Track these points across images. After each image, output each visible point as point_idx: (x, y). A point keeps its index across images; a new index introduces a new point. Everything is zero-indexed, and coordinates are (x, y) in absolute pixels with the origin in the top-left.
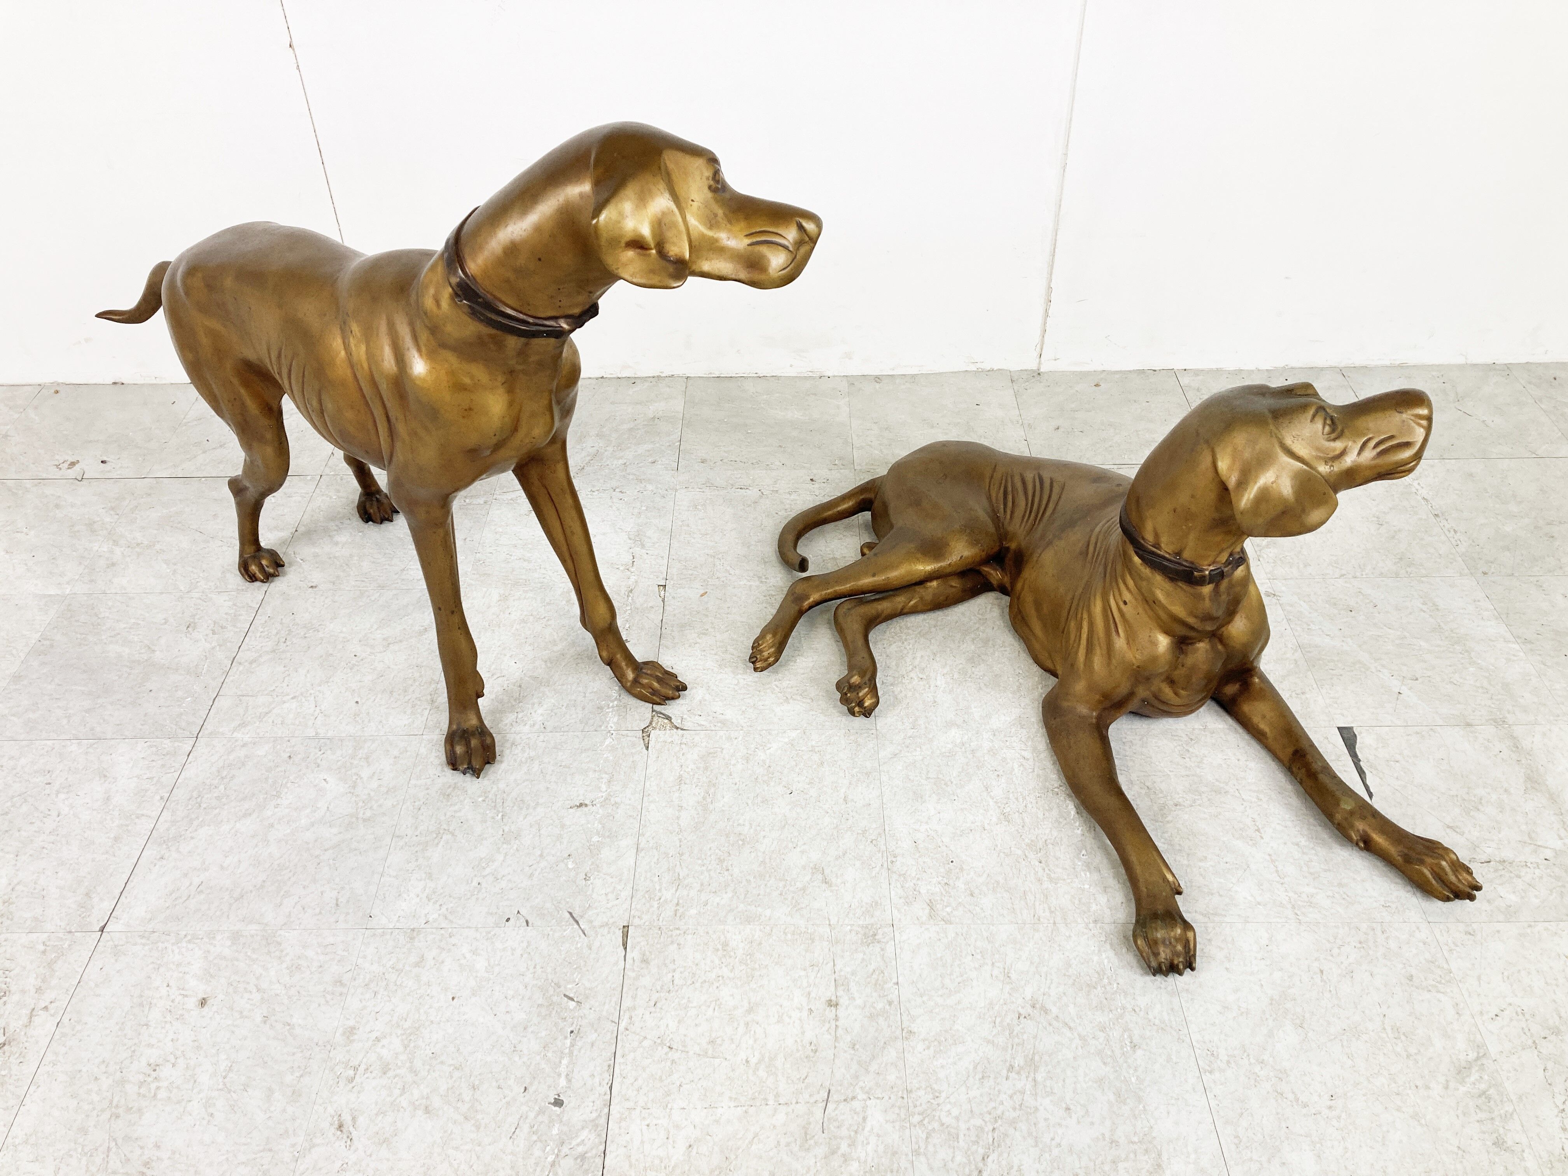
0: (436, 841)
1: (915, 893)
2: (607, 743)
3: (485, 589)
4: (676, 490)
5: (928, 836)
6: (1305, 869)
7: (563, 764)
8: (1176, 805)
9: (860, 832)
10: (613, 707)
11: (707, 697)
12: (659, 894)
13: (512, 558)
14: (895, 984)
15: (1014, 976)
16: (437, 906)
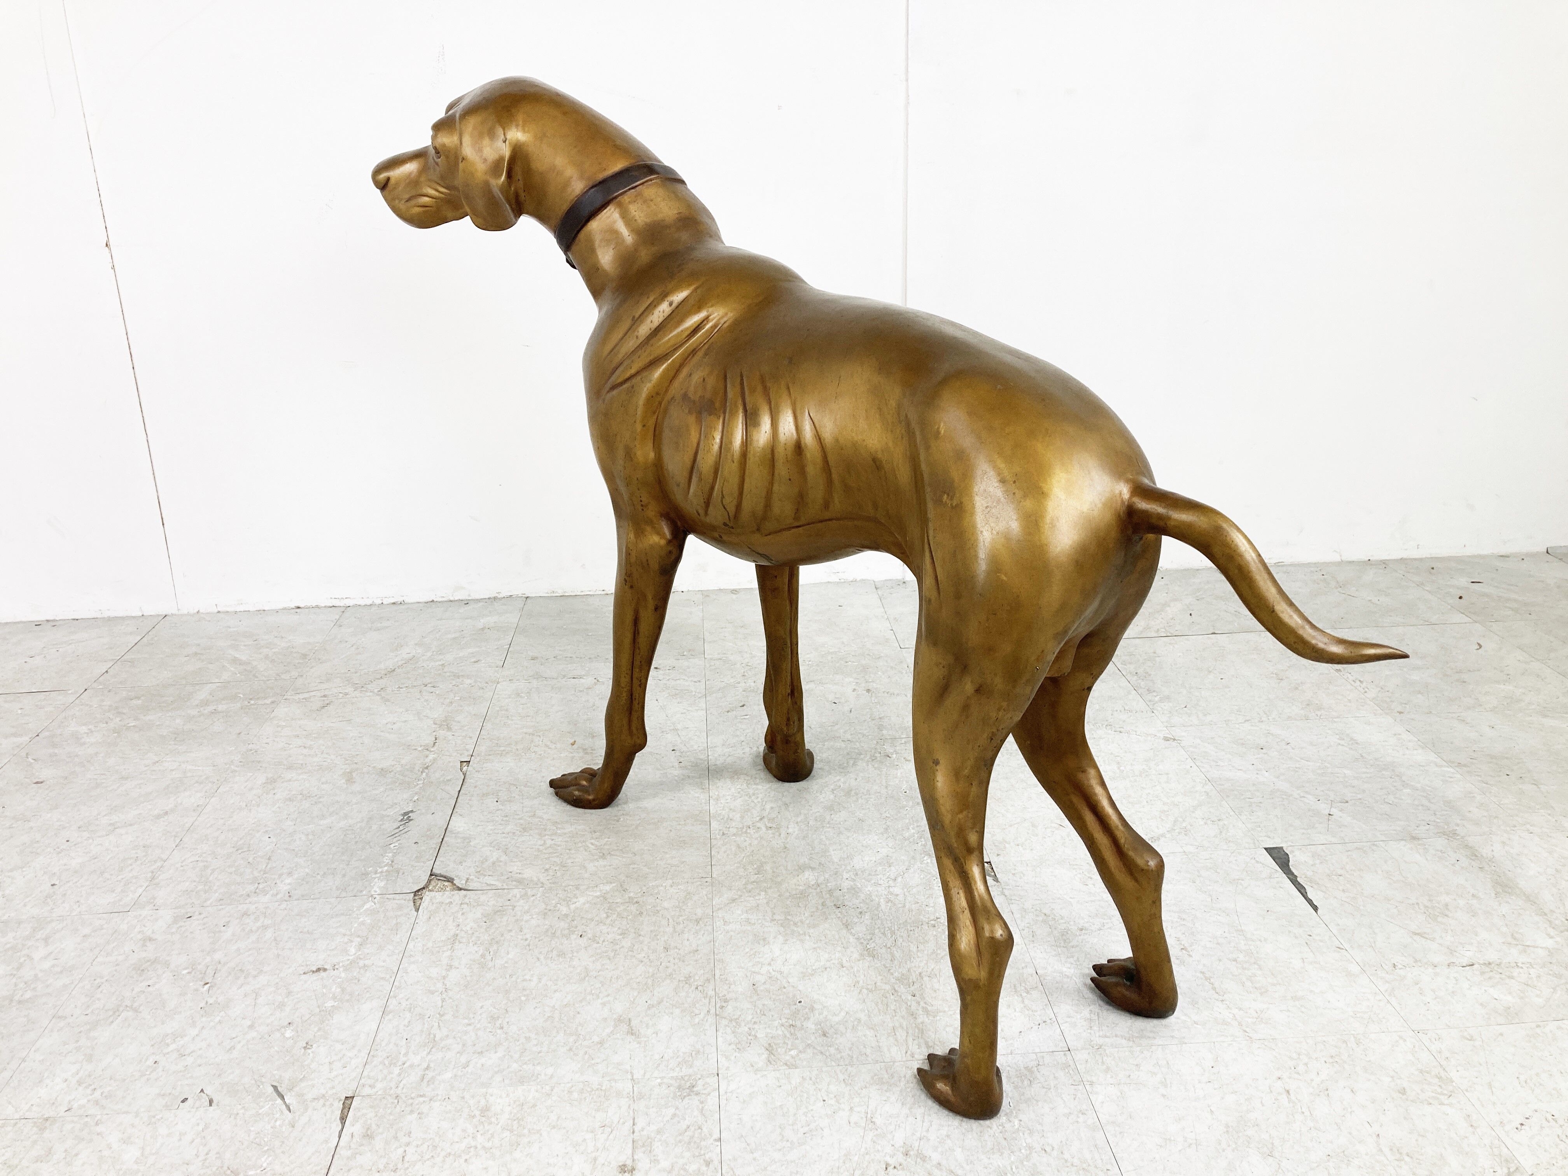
0: (111, 1019)
1: (749, 1038)
2: (367, 906)
3: (251, 774)
4: (498, 683)
5: (770, 978)
6: (1248, 984)
7: (305, 930)
8: (1081, 930)
9: (683, 979)
10: (382, 872)
11: (504, 858)
12: (404, 1059)
13: (291, 746)
14: (715, 1140)
15: (879, 1121)
16: (89, 1091)
